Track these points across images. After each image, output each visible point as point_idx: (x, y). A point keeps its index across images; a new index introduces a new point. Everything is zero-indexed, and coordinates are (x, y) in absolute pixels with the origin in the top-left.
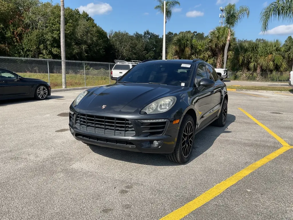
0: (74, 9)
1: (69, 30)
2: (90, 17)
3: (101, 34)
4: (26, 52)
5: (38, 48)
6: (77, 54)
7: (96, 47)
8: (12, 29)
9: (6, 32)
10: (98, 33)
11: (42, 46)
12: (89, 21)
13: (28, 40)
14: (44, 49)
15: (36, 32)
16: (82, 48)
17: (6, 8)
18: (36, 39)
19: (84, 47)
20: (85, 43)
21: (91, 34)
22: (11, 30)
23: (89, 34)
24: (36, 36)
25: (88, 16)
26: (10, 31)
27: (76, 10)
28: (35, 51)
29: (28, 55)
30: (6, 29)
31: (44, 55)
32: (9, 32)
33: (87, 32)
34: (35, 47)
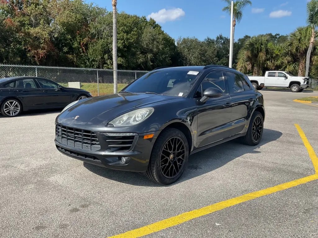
0: (141, 17)
1: (133, 38)
2: (157, 24)
3: (169, 42)
4: (91, 63)
5: (103, 58)
6: (143, 63)
7: (162, 55)
8: (79, 40)
9: (73, 43)
10: (164, 41)
11: (106, 56)
12: (155, 28)
13: (94, 50)
14: (108, 59)
15: (101, 42)
16: (148, 57)
17: (73, 19)
18: (101, 48)
19: (149, 56)
20: (151, 51)
21: (158, 42)
22: (78, 40)
23: (155, 43)
24: (101, 46)
25: (155, 23)
26: (77, 42)
27: (143, 17)
28: (100, 61)
29: (93, 65)
30: (73, 40)
31: (109, 65)
32: (76, 43)
33: (153, 40)
34: (100, 57)
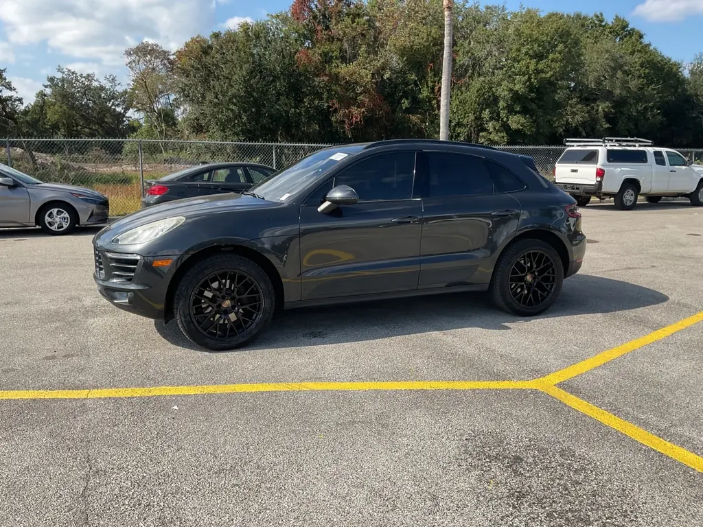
0: (591, 15)
2: (633, 29)
4: (454, 129)
5: (479, 118)
6: (583, 124)
7: (636, 104)
8: (432, 82)
9: (420, 89)
11: (486, 114)
12: (625, 40)
13: (460, 102)
14: (491, 119)
15: (477, 83)
16: (598, 110)
17: (423, 38)
18: (477, 97)
19: (602, 107)
20: (608, 95)
21: (625, 72)
22: (430, 84)
23: (619, 74)
24: (478, 91)
25: (627, 26)
26: (428, 86)
27: (597, 16)
28: (471, 126)
29: (459, 134)
30: (421, 83)
31: (491, 133)
32: (425, 89)
33: (614, 69)
34: (472, 117)
